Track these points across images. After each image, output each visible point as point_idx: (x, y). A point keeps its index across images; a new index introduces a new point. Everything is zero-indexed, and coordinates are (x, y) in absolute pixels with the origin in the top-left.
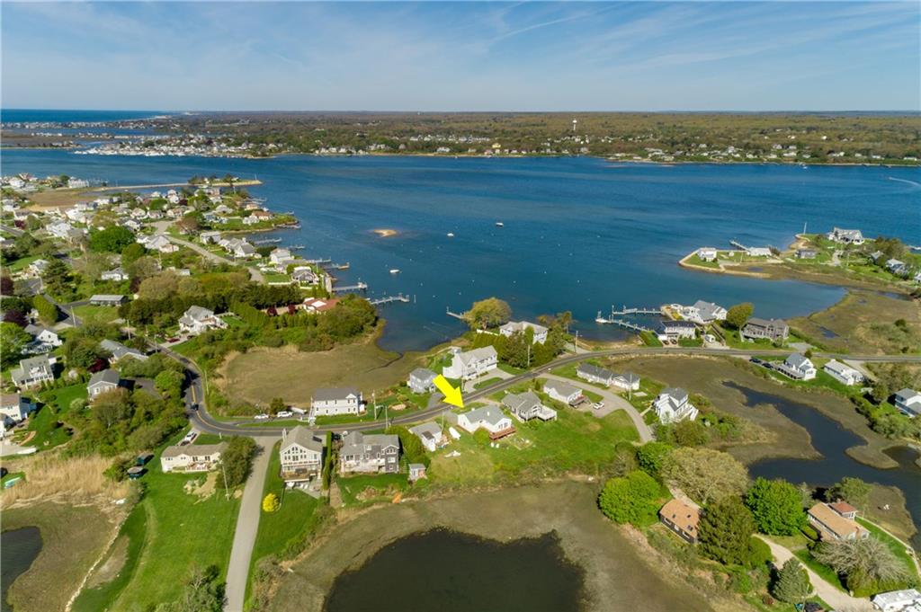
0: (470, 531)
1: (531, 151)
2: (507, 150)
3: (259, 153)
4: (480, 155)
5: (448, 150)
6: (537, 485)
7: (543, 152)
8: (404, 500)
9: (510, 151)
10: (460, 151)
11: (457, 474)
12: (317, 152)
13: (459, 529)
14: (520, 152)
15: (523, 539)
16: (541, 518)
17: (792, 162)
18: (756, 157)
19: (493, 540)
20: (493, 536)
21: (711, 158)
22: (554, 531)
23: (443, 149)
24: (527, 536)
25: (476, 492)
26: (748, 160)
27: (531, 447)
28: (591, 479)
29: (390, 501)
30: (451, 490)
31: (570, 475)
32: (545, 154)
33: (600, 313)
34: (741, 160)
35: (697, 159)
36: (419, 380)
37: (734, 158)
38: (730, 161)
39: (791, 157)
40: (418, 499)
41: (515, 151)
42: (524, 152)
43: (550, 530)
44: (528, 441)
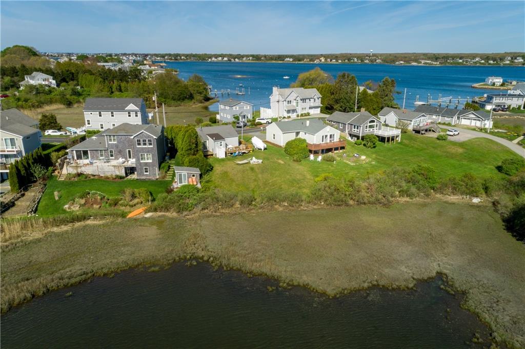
0: (255, 267)
1: (345, 60)
2: (329, 60)
3: (173, 58)
4: (312, 62)
5: (291, 60)
6: (387, 205)
7: (352, 61)
8: (148, 215)
9: (331, 60)
10: (299, 61)
11: (252, 185)
12: (210, 60)
13: (235, 262)
14: (337, 61)
15: (375, 287)
16: (405, 250)
17: (521, 65)
18: (495, 62)
19: (305, 287)
20: (305, 279)
21: (464, 63)
22: (440, 274)
23: (288, 59)
24: (382, 283)
25: (281, 209)
26: (490, 64)
27: (369, 163)
28: (476, 200)
29: (123, 215)
30: (238, 205)
31: (438, 196)
32: (354, 62)
33: (418, 96)
34: (485, 64)
35: (455, 63)
36: (227, 108)
37: (480, 63)
38: (478, 65)
39: (520, 62)
40: (175, 214)
41: (334, 61)
42: (340, 61)
43: (434, 274)
44: (363, 157)
